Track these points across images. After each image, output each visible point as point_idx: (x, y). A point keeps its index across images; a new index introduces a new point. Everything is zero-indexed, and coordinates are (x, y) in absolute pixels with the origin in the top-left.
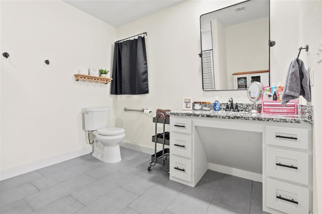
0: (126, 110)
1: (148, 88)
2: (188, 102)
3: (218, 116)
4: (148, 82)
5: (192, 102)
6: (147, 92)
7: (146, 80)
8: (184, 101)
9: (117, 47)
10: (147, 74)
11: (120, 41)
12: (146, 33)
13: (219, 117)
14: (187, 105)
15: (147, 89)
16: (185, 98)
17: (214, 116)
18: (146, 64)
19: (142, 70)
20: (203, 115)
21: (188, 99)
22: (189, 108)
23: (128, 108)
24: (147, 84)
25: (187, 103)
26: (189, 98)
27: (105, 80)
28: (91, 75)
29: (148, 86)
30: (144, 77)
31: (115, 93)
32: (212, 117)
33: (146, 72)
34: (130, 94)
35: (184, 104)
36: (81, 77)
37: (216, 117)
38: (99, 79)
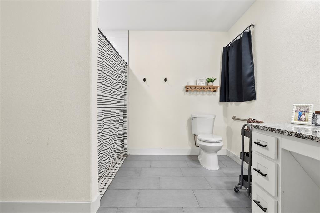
0: (234, 118)
1: (255, 92)
2: (305, 112)
3: (316, 137)
4: (254, 85)
5: (312, 111)
6: (254, 98)
7: (253, 83)
8: (295, 109)
9: (226, 52)
10: (253, 76)
11: (228, 45)
12: (252, 25)
13: (317, 140)
14: (300, 116)
15: (254, 94)
16: (297, 105)
17: (308, 137)
18: (252, 63)
19: (248, 72)
20: (291, 133)
21: (303, 107)
22: (305, 120)
23: (237, 117)
24: (254, 88)
25: (300, 113)
26: (307, 104)
27: (212, 88)
28: (198, 85)
29: (255, 90)
30: (249, 80)
31: (224, 101)
32: (304, 138)
33: (252, 73)
34: (236, 101)
35: (295, 115)
36: (188, 88)
37: (312, 139)
38: (206, 88)
